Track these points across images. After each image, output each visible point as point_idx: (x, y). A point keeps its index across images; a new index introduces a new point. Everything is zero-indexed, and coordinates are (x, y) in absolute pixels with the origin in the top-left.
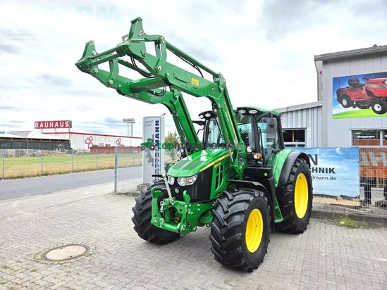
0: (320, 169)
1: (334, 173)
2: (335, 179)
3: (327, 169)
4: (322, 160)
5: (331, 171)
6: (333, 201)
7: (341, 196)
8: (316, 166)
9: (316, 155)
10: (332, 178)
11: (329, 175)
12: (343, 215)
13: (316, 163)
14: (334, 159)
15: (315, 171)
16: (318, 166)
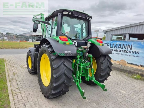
0: (132, 51)
1: (139, 54)
2: (139, 57)
3: (136, 52)
4: (134, 48)
5: (138, 53)
6: (136, 67)
7: (141, 65)
8: (131, 50)
9: (132, 45)
10: (137, 56)
11: (136, 55)
12: (138, 74)
13: (131, 49)
14: (140, 47)
15: (130, 53)
16: (132, 50)
